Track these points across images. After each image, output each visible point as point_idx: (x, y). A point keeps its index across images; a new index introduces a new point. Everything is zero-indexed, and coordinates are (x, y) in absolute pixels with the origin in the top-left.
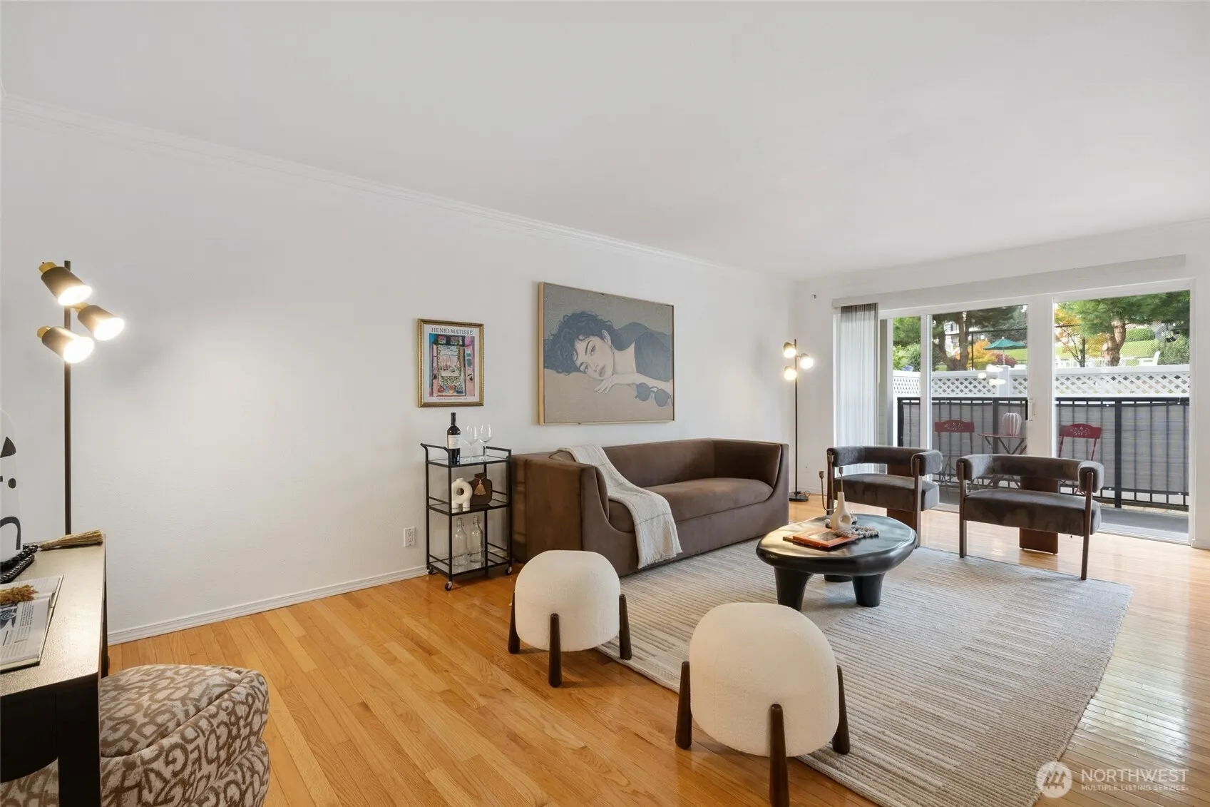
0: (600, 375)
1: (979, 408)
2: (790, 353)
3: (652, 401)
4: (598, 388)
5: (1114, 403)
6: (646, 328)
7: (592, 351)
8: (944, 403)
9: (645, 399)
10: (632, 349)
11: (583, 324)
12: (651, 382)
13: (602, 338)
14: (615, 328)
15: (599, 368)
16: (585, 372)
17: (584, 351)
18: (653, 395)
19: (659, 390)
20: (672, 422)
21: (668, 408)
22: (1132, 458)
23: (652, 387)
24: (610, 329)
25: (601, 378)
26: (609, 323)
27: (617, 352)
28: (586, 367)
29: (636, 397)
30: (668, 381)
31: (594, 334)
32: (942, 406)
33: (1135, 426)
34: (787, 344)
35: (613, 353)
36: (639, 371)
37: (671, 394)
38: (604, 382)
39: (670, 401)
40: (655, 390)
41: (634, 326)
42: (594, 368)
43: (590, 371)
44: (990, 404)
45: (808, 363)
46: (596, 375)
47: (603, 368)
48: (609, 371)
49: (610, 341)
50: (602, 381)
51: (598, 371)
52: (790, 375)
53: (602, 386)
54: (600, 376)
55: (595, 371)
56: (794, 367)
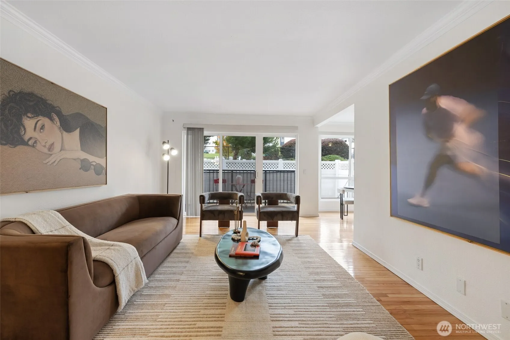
0: (49, 149)
1: (227, 174)
2: (166, 147)
3: (92, 172)
4: (47, 161)
5: (264, 172)
6: (88, 119)
7: (41, 129)
8: (215, 172)
9: (86, 170)
10: (77, 132)
11: (31, 104)
12: (91, 158)
13: (51, 119)
14: (63, 113)
15: (48, 145)
16: (33, 146)
17: (33, 127)
18: (92, 167)
19: (97, 164)
20: (104, 186)
21: (102, 176)
22: (269, 189)
23: (92, 162)
24: (59, 114)
25: (49, 153)
26: (57, 108)
27: (65, 133)
28: (35, 142)
29: (80, 169)
30: (103, 158)
31: (44, 115)
32: (214, 173)
33: (269, 179)
34: (164, 143)
35: (62, 133)
36: (83, 149)
37: (105, 167)
38: (53, 156)
39: (104, 171)
40: (94, 164)
41: (79, 116)
42: (44, 144)
43: (39, 146)
44: (230, 172)
45: (175, 153)
46: (46, 150)
47: (53, 144)
48: (57, 147)
49: (59, 124)
50: (51, 155)
51: (47, 146)
52: (166, 158)
53: (52, 159)
54: (49, 151)
55: (45, 146)
56: (167, 154)
